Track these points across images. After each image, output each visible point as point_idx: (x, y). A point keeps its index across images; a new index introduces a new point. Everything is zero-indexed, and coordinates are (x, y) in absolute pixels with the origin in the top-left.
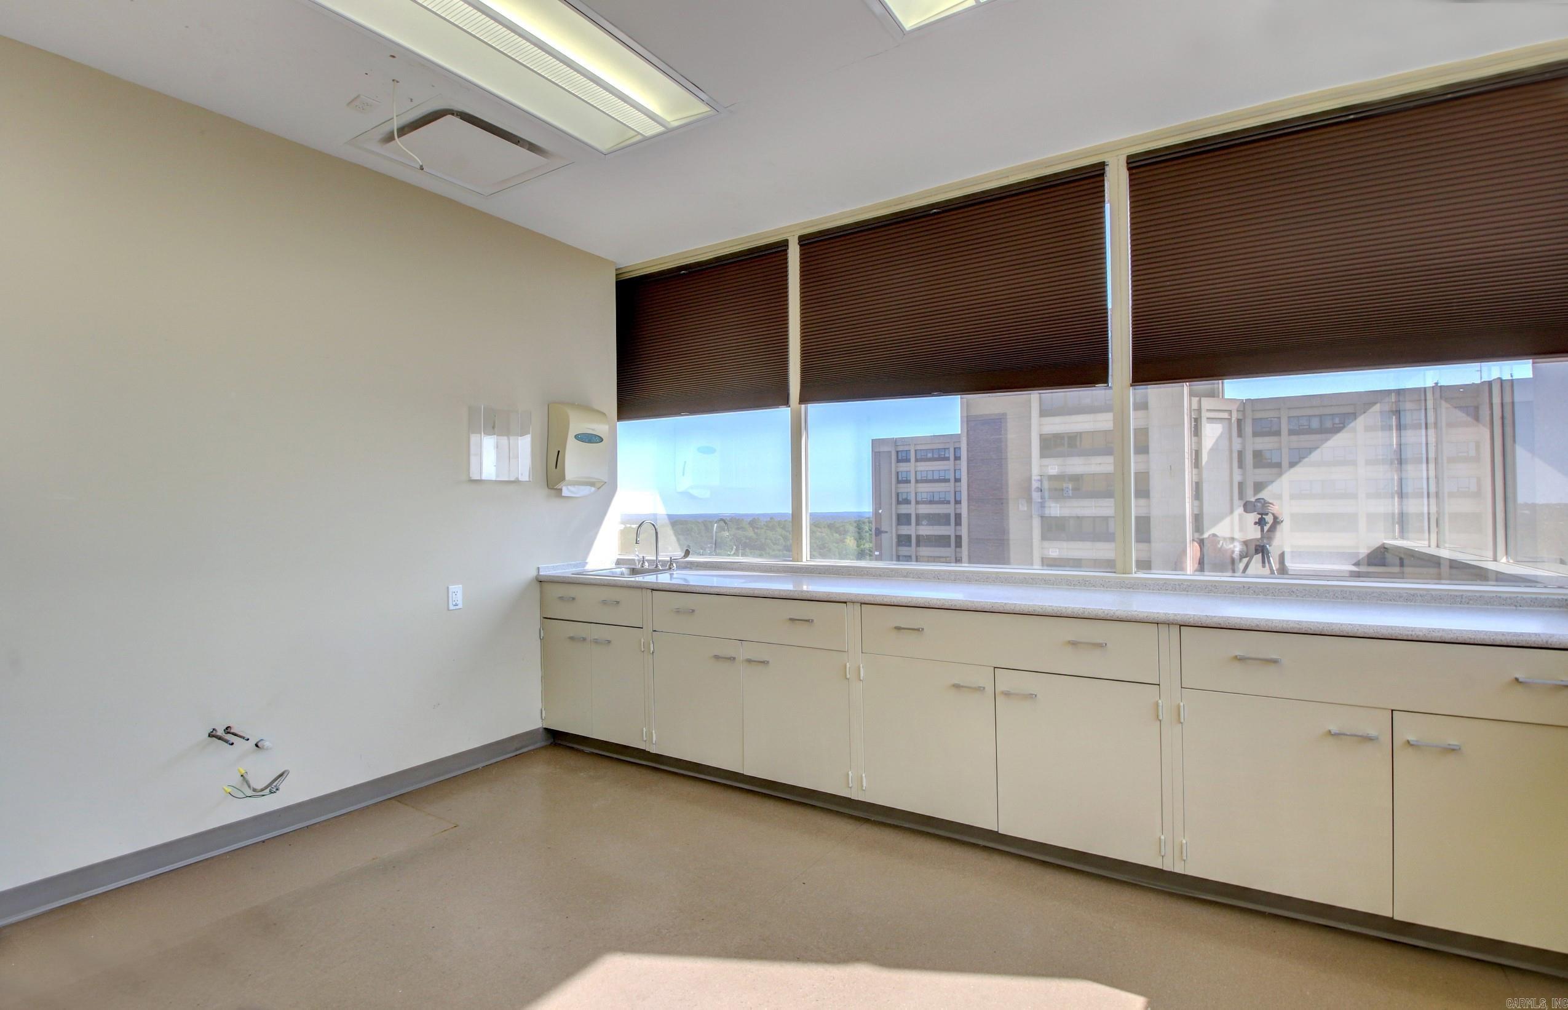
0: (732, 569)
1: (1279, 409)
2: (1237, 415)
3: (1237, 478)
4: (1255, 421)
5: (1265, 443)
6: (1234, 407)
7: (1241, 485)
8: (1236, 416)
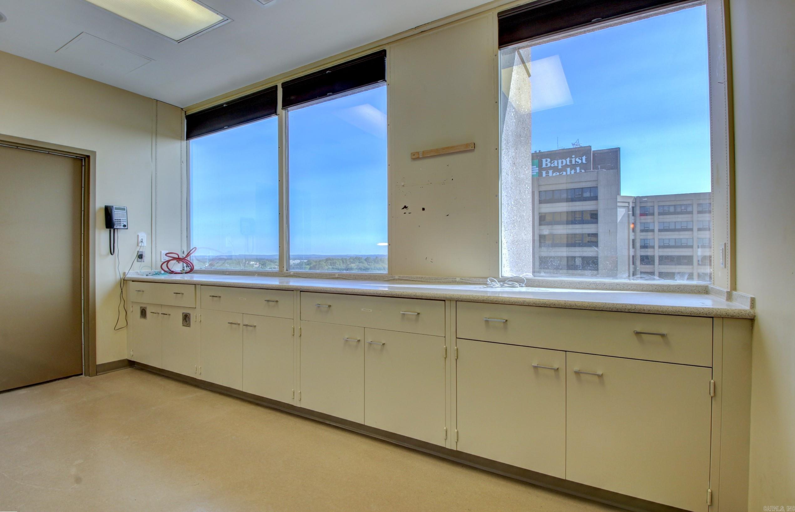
1: (654, 202)
3: (632, 237)
4: (641, 208)
5: (646, 219)
6: (631, 201)
7: (633, 240)
8: (631, 205)
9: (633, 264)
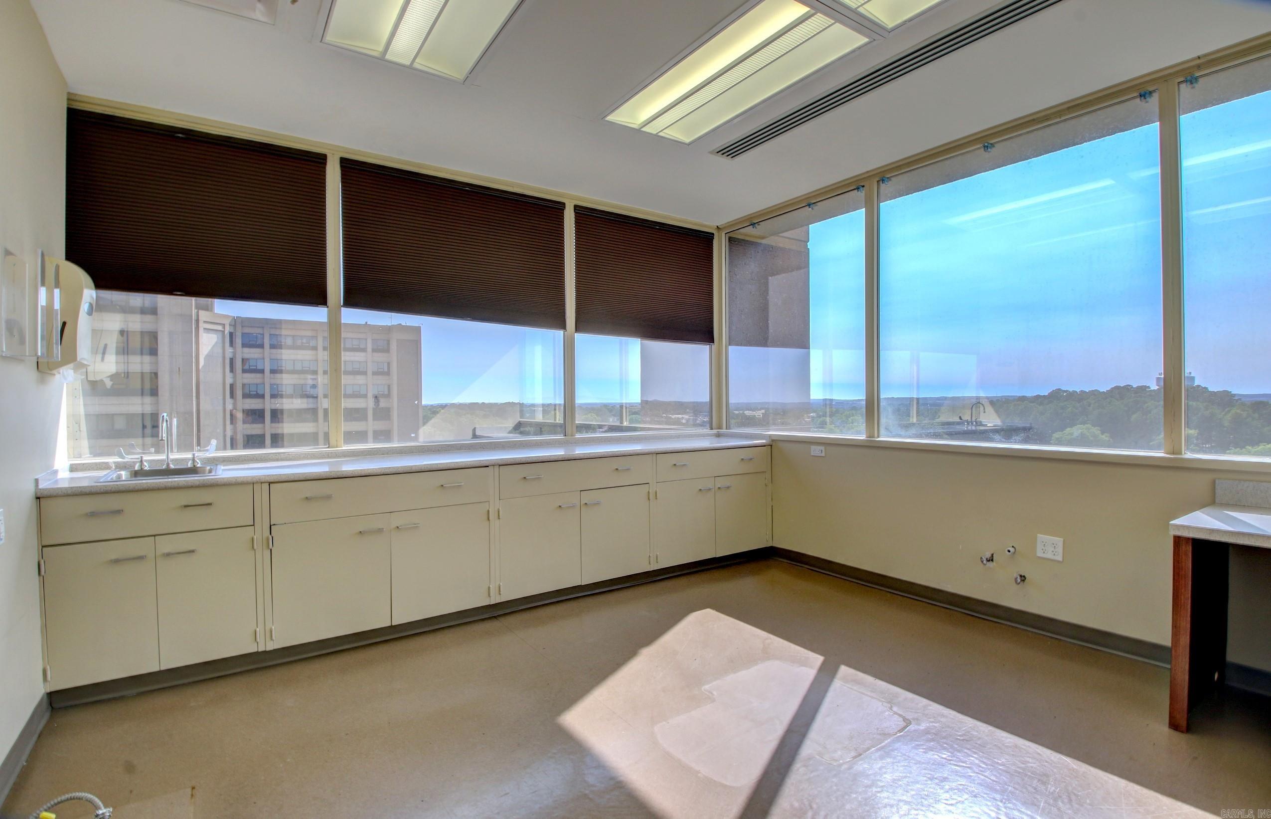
0: (277, 460)
1: (263, 327)
2: (230, 328)
3: (229, 380)
4: (243, 334)
5: (252, 353)
6: (227, 322)
7: (232, 386)
8: (228, 329)
9: (232, 423)
